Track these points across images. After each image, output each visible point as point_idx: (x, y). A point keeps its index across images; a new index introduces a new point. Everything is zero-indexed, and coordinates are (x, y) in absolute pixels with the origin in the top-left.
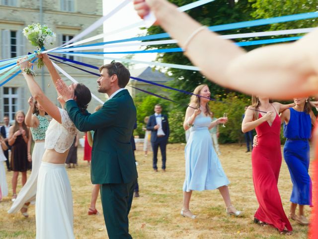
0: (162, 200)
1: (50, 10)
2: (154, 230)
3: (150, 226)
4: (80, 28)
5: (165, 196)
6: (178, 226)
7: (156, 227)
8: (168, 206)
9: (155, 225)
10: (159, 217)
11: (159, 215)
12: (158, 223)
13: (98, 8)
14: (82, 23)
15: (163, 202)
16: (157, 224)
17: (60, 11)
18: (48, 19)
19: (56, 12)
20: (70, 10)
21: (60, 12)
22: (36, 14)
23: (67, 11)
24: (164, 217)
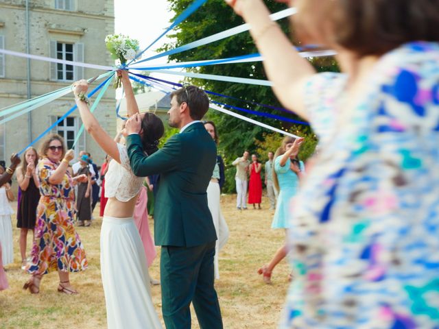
0: (228, 268)
1: (39, 8)
2: (232, 305)
3: (226, 300)
4: (82, 34)
5: (230, 262)
6: (263, 300)
7: (233, 300)
8: (240, 276)
9: (232, 299)
10: (233, 289)
11: (232, 285)
12: (235, 296)
13: (106, 6)
14: (84, 27)
15: (230, 270)
16: (234, 298)
17: (53, 8)
18: (38, 20)
19: (49, 10)
20: (67, 7)
21: (54, 10)
22: (20, 13)
23: (64, 9)
24: (239, 289)
